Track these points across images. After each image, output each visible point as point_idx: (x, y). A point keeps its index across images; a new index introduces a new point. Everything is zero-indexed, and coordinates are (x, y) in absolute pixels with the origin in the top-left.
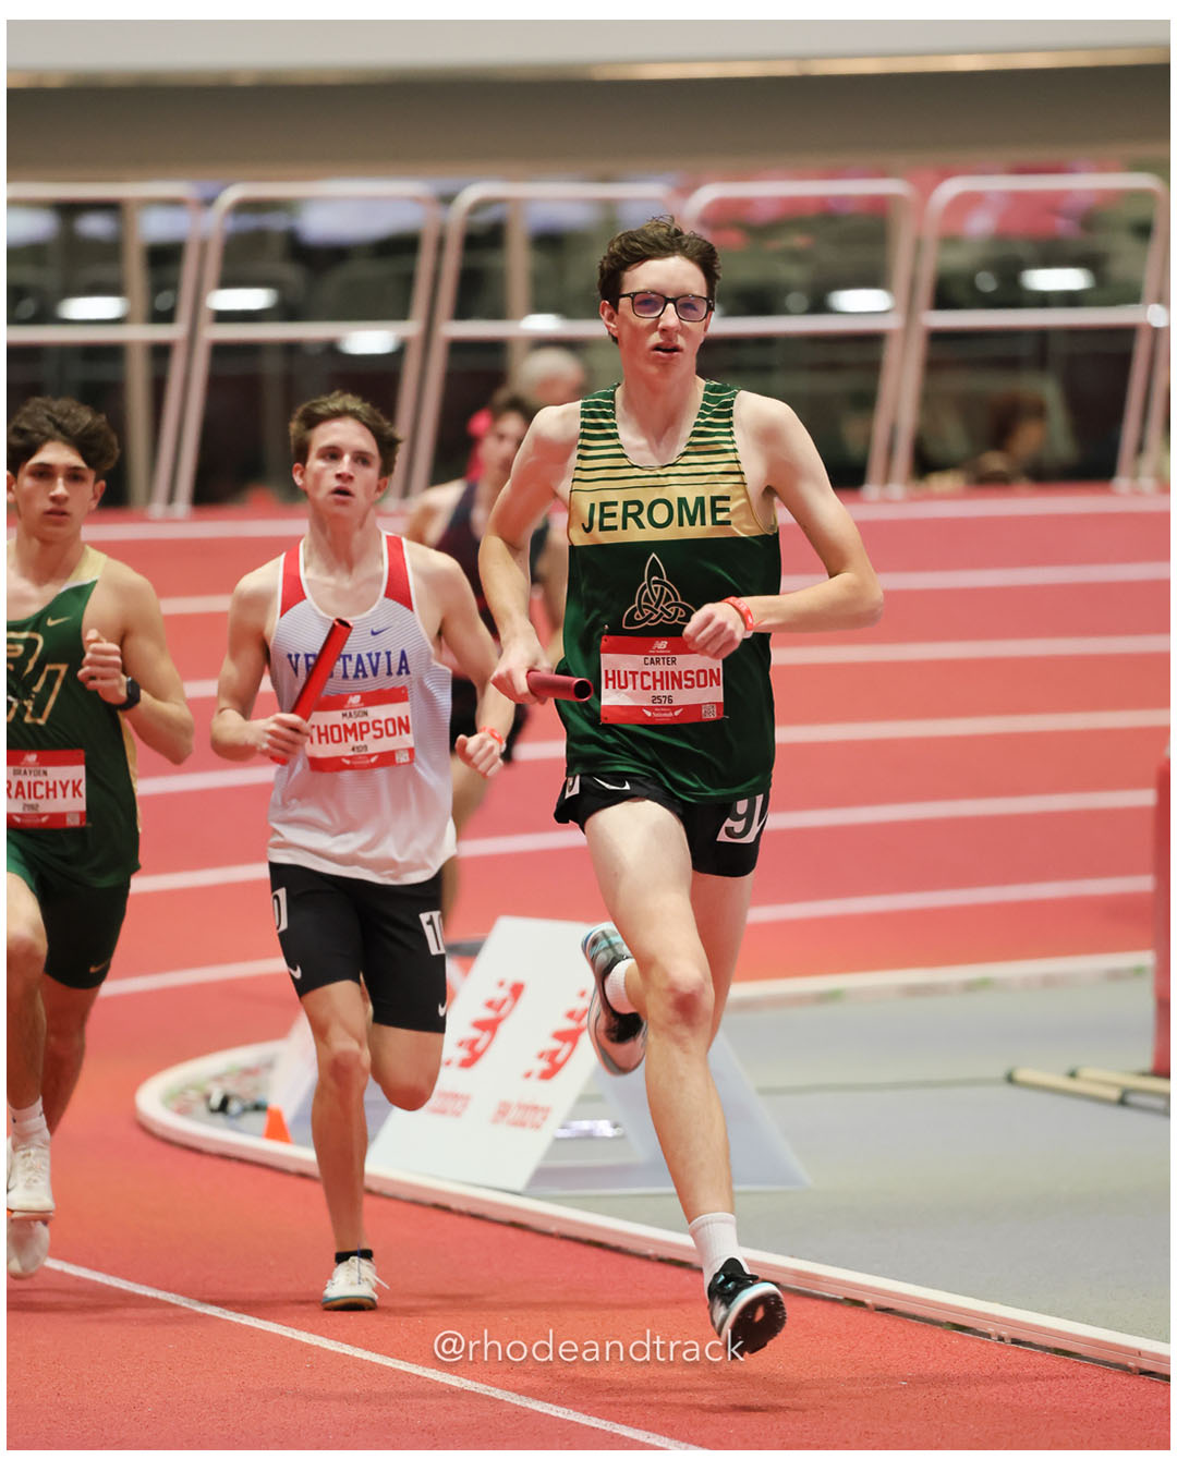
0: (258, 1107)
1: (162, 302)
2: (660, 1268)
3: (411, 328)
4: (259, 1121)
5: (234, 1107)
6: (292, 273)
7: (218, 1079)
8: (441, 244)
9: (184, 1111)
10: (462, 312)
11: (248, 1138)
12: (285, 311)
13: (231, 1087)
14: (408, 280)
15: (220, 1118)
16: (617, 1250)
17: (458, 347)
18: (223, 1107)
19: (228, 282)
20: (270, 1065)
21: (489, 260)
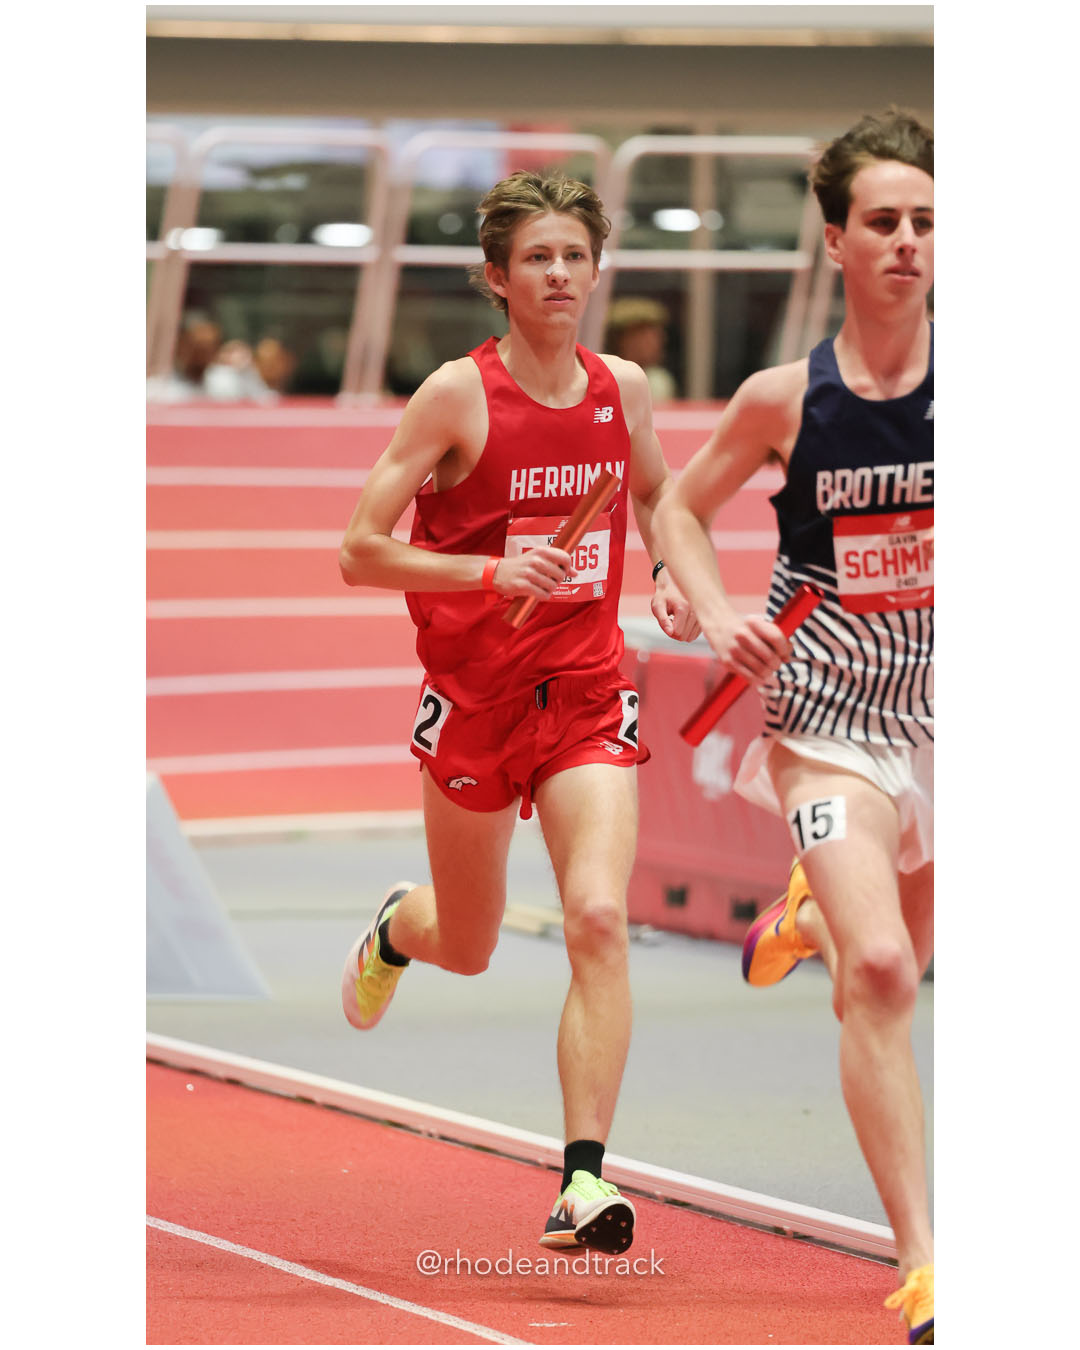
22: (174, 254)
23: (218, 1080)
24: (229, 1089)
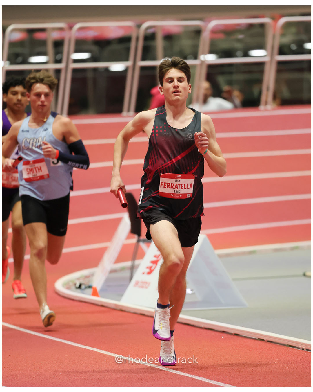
0: (90, 287)
1: (58, 57)
2: (205, 331)
3: (129, 63)
4: (90, 291)
5: (83, 287)
6: (95, 48)
7: (78, 279)
8: (137, 39)
9: (69, 288)
10: (144, 59)
11: (87, 296)
12: (93, 59)
13: (82, 281)
14: (128, 49)
15: (79, 290)
16: (193, 326)
17: (143, 68)
18: (80, 287)
19: (77, 51)
20: (93, 275)
21: (151, 43)
22: (203, 62)
23: (232, 334)
24: (235, 337)
